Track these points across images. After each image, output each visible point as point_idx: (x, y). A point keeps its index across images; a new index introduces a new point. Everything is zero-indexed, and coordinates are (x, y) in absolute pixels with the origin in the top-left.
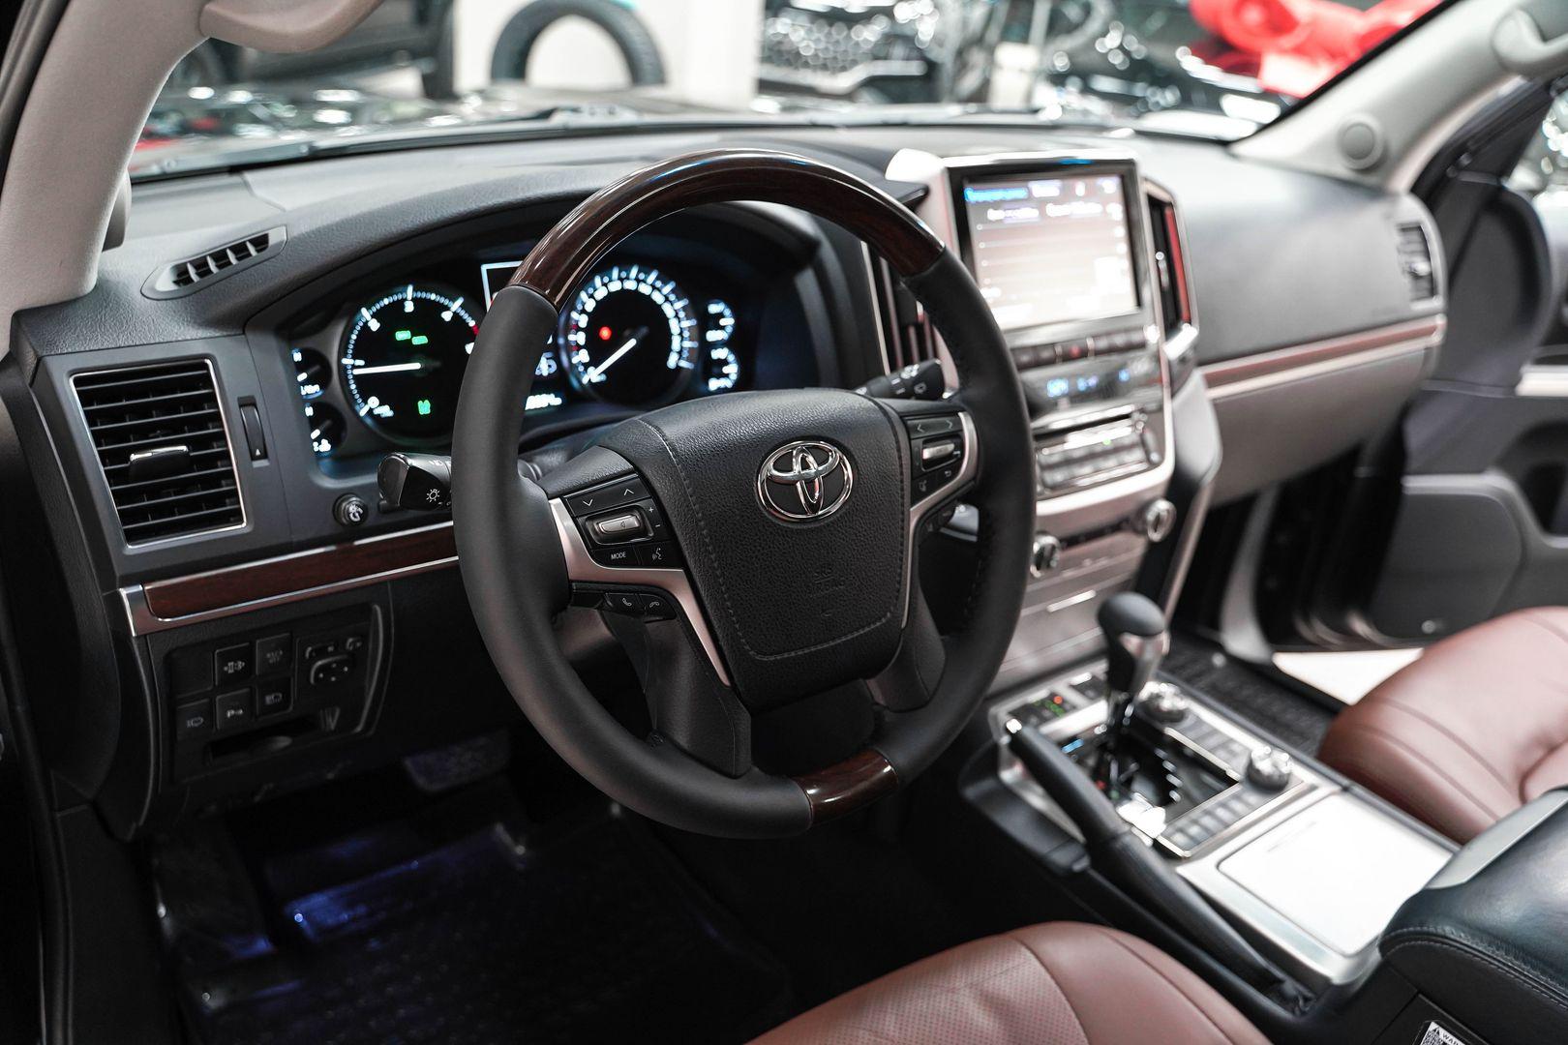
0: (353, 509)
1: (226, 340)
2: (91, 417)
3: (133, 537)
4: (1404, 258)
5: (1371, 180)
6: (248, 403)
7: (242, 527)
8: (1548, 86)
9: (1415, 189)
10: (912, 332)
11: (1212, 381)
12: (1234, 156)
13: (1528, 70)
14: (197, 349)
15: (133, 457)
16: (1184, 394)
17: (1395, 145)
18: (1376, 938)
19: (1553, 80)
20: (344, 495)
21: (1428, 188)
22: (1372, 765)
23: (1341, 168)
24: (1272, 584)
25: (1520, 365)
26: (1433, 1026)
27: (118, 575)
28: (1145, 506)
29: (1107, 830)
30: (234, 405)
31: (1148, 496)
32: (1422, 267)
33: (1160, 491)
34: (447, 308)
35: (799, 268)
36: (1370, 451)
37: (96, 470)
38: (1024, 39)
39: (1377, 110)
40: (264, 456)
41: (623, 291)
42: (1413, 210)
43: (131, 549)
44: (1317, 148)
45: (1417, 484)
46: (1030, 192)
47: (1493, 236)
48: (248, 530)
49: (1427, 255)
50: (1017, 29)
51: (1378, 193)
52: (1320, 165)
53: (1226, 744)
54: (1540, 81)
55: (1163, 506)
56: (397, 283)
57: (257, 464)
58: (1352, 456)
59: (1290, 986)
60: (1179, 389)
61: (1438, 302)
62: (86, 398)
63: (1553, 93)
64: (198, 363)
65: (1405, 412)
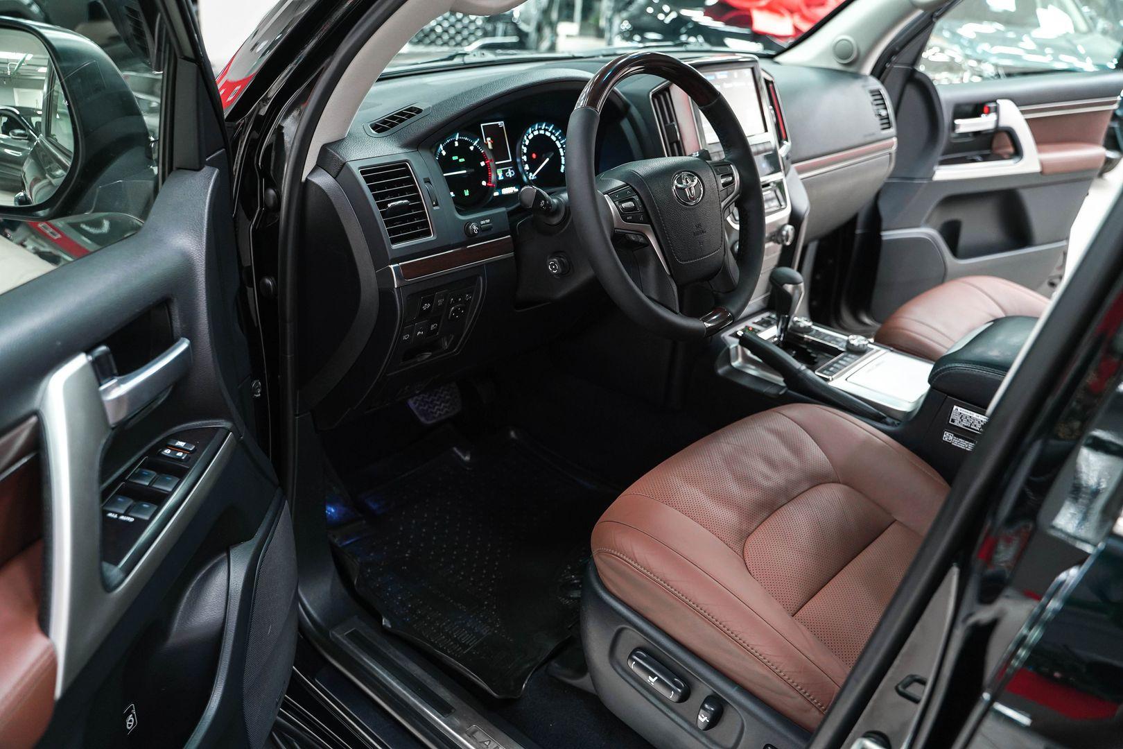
0: (475, 227)
1: (412, 153)
2: (372, 188)
3: (394, 241)
4: (876, 108)
5: (851, 69)
6: (427, 181)
7: (432, 237)
8: (932, 16)
9: (873, 73)
10: (675, 145)
11: (800, 171)
12: (777, 63)
13: (925, 7)
14: (403, 157)
15: (389, 205)
16: (789, 175)
17: (863, 49)
18: (922, 396)
19: (933, 13)
20: (470, 222)
21: (879, 72)
22: (901, 342)
23: (835, 64)
24: (814, 303)
25: (933, 166)
26: (955, 407)
27: (390, 258)
28: (781, 228)
29: (795, 369)
30: (423, 181)
31: (782, 223)
32: (883, 113)
33: (786, 221)
34: (472, 144)
35: (622, 118)
36: (861, 220)
37: (377, 212)
38: (570, 18)
39: (852, 32)
40: (437, 205)
41: (539, 134)
42: (875, 84)
43: (394, 247)
44: (821, 55)
45: (888, 235)
46: (716, 77)
47: (912, 94)
48: (435, 238)
49: (886, 108)
50: (567, 13)
51: (857, 76)
52: (824, 65)
53: (835, 339)
54: (929, 13)
55: (789, 228)
56: (452, 133)
57: (435, 208)
58: (852, 222)
59: (889, 420)
60: (788, 172)
61: (893, 131)
62: (367, 180)
63: (934, 20)
64: (403, 164)
65: (877, 196)
